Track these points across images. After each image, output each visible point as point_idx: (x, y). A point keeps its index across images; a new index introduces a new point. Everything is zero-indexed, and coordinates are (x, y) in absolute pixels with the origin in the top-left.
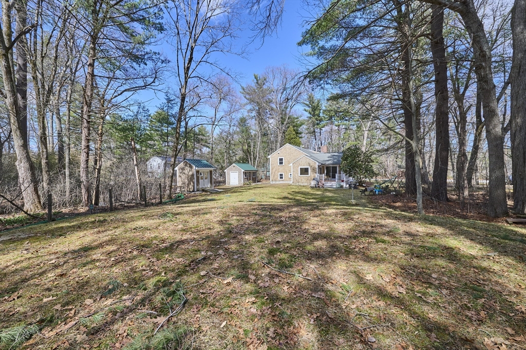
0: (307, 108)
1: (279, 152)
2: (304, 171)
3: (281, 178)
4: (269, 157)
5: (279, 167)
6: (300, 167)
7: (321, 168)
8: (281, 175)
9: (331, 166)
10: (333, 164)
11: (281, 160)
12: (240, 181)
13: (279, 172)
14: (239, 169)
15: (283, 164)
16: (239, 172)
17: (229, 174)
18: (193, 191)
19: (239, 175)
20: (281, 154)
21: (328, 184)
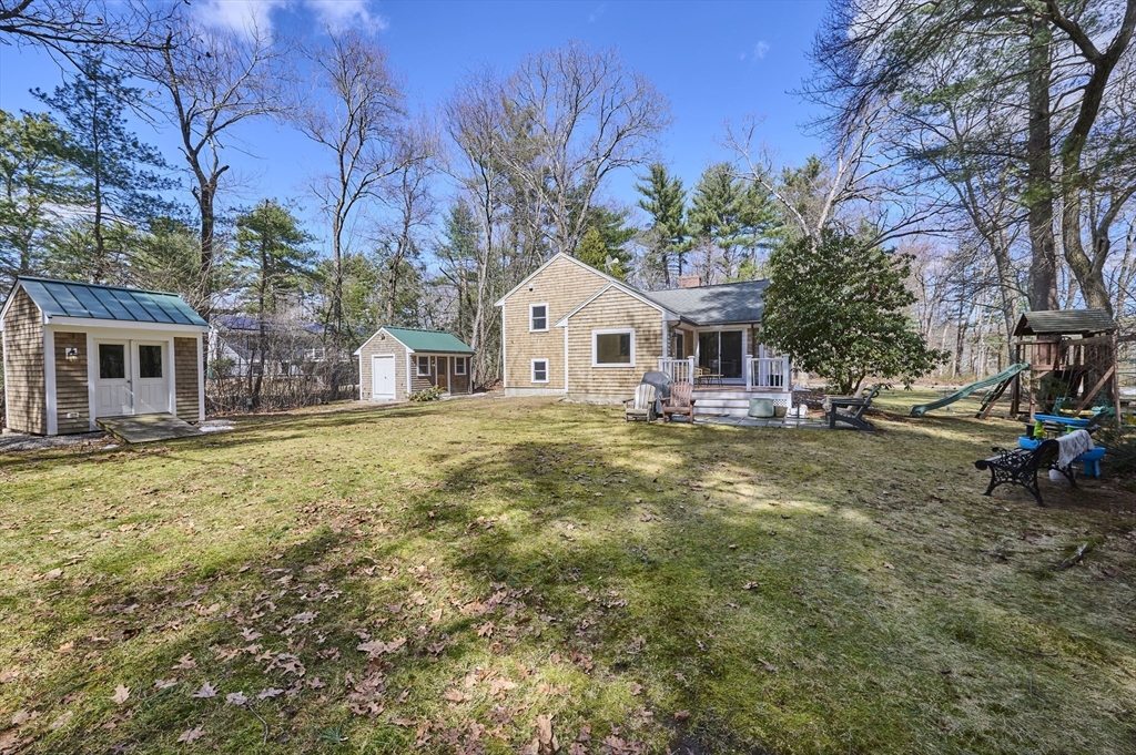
0: (647, 200)
1: (531, 285)
2: (613, 349)
3: (540, 376)
4: (501, 303)
5: (534, 338)
6: (595, 333)
7: (680, 336)
8: (540, 366)
9: (719, 328)
10: (725, 323)
11: (539, 311)
12: (400, 385)
13: (531, 355)
14: (398, 346)
15: (547, 329)
16: (398, 357)
17: (368, 364)
18: (43, 435)
19: (397, 365)
20: (539, 292)
21: (710, 402)
